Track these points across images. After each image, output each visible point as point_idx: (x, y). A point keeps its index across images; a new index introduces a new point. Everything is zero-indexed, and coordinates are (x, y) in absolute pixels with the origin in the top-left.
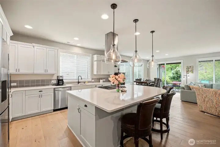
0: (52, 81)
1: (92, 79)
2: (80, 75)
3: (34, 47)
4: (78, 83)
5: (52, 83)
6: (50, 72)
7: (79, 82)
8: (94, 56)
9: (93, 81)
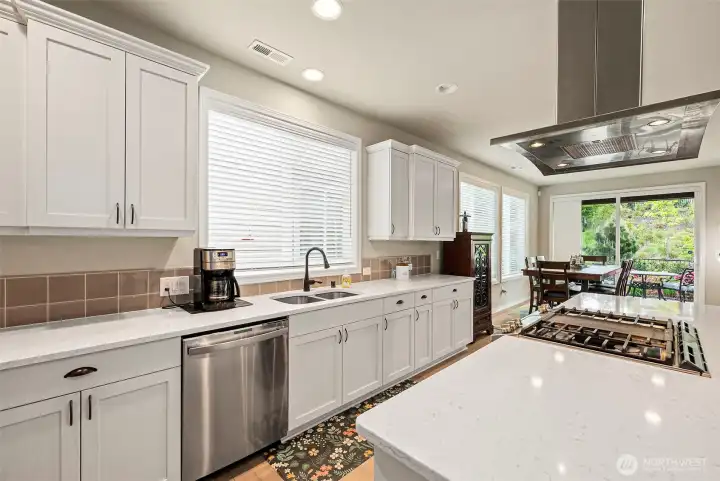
0: (164, 282)
1: (365, 263)
2: (314, 244)
3: (23, 25)
4: (307, 289)
5: (163, 293)
6: (153, 220)
7: (307, 283)
8: (372, 148)
9: (367, 271)
